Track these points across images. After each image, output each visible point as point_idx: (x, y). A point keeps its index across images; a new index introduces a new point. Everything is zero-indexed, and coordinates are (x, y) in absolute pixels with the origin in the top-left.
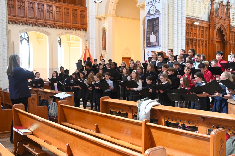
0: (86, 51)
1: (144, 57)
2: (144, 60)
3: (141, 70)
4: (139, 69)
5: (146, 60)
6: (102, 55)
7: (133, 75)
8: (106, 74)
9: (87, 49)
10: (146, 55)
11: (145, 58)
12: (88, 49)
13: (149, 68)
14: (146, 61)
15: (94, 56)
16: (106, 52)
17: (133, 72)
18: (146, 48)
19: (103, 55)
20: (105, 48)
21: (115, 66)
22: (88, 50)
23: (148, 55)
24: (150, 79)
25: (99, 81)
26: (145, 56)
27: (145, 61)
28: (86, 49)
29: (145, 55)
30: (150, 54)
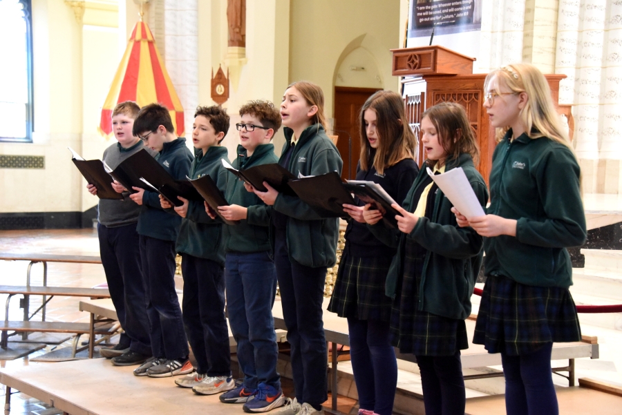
0: (137, 45)
6: (220, 73)
9: (144, 35)
12: (150, 38)
16: (243, 55)
18: (412, 36)
19: (225, 73)
20: (238, 39)
22: (151, 43)
28: (138, 36)
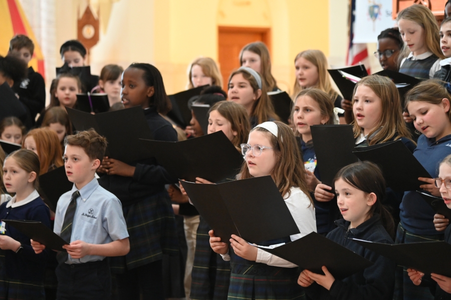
1: (346, 29)
2: (351, 45)
3: (323, 115)
4: (306, 109)
5: (361, 45)
7: (257, 154)
8: (72, 144)
10: (361, 12)
11: (351, 35)
13: (367, 106)
14: (364, 54)
15: (44, 15)
17: (254, 136)
21: (151, 92)
23: (373, 14)
24: (363, 183)
25: (35, 195)
26: (352, 19)
27: (356, 51)
29: (357, 13)
30: (383, 11)
